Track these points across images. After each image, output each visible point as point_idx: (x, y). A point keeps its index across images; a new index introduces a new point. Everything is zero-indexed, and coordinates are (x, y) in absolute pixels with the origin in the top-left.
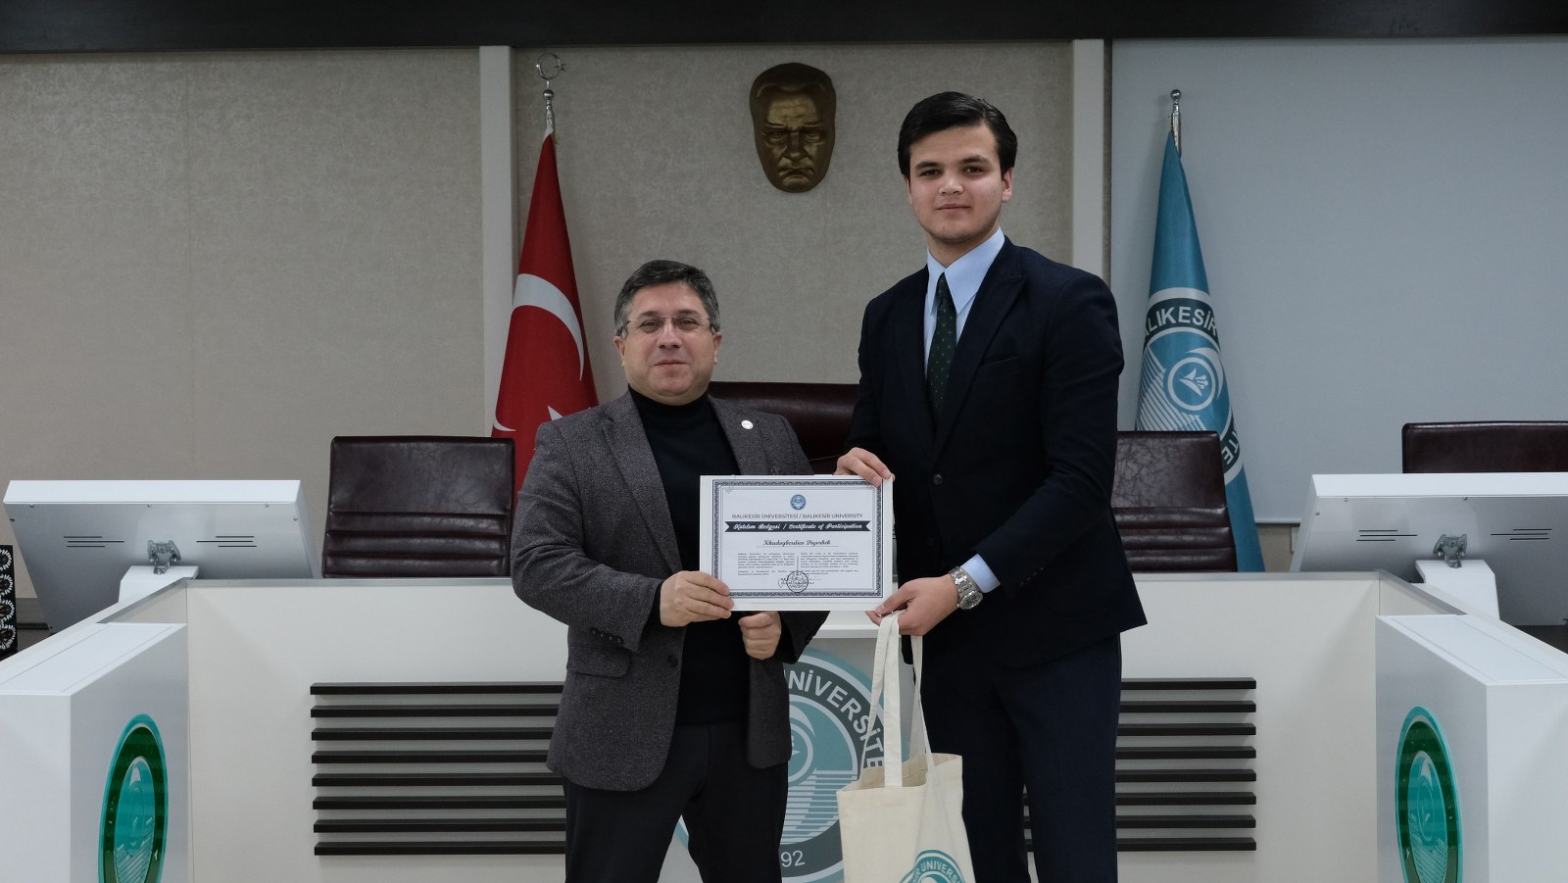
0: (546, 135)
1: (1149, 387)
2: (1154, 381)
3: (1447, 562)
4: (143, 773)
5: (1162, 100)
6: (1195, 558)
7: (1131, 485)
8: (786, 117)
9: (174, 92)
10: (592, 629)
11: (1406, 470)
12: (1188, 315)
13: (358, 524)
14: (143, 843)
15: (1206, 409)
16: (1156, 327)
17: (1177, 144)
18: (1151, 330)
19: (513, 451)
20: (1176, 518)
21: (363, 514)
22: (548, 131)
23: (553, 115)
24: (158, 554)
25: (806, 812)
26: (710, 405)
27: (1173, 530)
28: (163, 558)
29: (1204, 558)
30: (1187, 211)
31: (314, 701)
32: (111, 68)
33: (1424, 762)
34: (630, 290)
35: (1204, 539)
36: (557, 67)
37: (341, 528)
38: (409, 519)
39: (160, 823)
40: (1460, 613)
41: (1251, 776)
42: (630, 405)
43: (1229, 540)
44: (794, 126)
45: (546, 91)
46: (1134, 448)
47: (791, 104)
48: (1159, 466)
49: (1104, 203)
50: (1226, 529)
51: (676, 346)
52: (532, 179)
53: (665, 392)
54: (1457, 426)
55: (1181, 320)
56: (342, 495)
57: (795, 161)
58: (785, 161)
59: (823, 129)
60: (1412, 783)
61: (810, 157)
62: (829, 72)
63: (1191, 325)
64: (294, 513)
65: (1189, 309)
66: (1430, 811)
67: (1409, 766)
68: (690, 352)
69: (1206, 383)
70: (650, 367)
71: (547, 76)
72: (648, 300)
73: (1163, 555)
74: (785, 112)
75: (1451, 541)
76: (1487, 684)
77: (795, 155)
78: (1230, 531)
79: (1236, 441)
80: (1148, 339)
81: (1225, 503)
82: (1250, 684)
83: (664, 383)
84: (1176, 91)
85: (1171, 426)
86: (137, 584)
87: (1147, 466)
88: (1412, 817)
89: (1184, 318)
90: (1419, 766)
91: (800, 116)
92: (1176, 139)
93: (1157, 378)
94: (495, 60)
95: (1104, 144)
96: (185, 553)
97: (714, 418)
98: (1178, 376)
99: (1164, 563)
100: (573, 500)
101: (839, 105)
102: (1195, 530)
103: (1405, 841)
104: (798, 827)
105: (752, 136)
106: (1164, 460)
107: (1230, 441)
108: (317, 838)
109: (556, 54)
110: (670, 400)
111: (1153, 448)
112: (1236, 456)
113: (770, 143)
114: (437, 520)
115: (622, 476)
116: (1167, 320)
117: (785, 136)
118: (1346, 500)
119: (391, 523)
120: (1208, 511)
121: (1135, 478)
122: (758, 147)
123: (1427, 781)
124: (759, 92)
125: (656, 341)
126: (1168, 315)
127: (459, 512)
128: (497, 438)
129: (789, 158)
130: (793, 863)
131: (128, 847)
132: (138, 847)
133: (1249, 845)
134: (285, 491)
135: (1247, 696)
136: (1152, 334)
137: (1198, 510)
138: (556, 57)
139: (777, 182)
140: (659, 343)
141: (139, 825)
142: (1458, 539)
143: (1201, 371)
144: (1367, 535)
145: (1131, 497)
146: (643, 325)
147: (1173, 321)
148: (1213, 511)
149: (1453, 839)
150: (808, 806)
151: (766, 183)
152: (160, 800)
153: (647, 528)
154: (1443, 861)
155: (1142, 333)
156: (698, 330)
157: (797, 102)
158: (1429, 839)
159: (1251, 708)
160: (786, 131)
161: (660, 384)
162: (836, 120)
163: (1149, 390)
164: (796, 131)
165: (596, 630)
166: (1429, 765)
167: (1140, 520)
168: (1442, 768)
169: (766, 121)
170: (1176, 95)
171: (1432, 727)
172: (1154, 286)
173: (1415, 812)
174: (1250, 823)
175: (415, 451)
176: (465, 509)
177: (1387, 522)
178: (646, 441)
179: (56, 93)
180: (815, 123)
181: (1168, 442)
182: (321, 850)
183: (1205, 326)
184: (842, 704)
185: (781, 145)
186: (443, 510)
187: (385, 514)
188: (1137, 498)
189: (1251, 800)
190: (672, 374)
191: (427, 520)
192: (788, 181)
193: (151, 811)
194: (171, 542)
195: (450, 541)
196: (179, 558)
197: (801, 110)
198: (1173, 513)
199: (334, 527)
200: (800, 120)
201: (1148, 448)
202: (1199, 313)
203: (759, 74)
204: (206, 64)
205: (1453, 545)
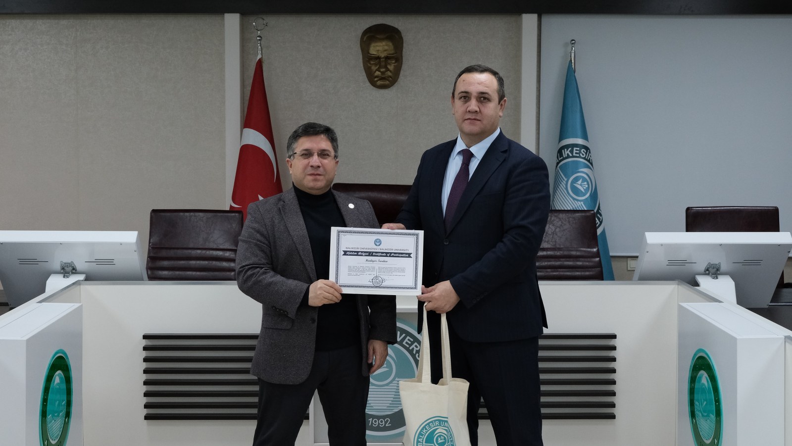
0: (258, 59)
1: (558, 187)
2: (561, 185)
3: (711, 276)
4: (60, 378)
5: (566, 45)
6: (583, 273)
7: (551, 236)
8: (378, 51)
9: (69, 35)
10: (273, 307)
11: (687, 230)
12: (578, 152)
13: (164, 253)
14: (61, 414)
15: (586, 199)
16: (562, 158)
17: (573, 66)
18: (560, 159)
19: (242, 218)
20: (574, 253)
21: (166, 248)
22: (259, 57)
23: (261, 48)
24: (66, 268)
25: (392, 399)
26: (333, 196)
27: (571, 259)
28: (68, 270)
29: (587, 273)
30: (578, 101)
31: (144, 343)
32: (37, 22)
33: (703, 376)
34: (297, 137)
35: (587, 263)
36: (264, 24)
37: (155, 256)
38: (190, 251)
39: (69, 404)
40: (720, 302)
41: (613, 382)
42: (293, 194)
43: (599, 264)
44: (383, 55)
45: (258, 37)
46: (553, 219)
47: (381, 45)
48: (565, 227)
49: (537, 95)
50: (598, 259)
51: (319, 167)
52: (251, 81)
53: (312, 188)
54: (713, 208)
55: (574, 154)
56: (155, 239)
57: (383, 73)
58: (378, 73)
59: (397, 57)
60: (697, 386)
61: (390, 71)
62: (400, 29)
63: (579, 157)
64: (135, 248)
65: (579, 149)
66: (706, 400)
67: (696, 377)
68: (325, 170)
69: (587, 186)
70: (305, 176)
71: (259, 28)
72: (305, 143)
73: (568, 272)
74: (378, 48)
75: (713, 266)
76: (738, 338)
77: (382, 70)
78: (600, 260)
79: (601, 215)
80: (558, 164)
81: (598, 246)
82: (614, 337)
83: (311, 184)
84: (573, 40)
85: (569, 207)
86: (55, 283)
87: (559, 227)
88: (696, 403)
89: (576, 153)
90: (700, 378)
91: (385, 50)
92: (573, 64)
93: (562, 183)
94: (232, 21)
95: (537, 66)
96: (79, 267)
97: (335, 201)
98: (573, 182)
99: (567, 275)
100: (267, 242)
101: (405, 45)
102: (583, 259)
103: (693, 415)
104: (388, 407)
105: (361, 60)
106: (568, 224)
107: (598, 215)
108: (145, 412)
109: (263, 17)
110: (314, 192)
111: (563, 219)
112: (601, 223)
113: (370, 64)
114: (204, 252)
115: (288, 231)
116: (568, 154)
117: (378, 61)
118: (662, 245)
119: (180, 253)
120: (589, 250)
121: (553, 233)
122: (364, 66)
123: (705, 386)
124: (365, 38)
125: (309, 163)
126: (568, 152)
127: (215, 248)
128: (232, 210)
129: (380, 71)
130: (385, 424)
131: (53, 416)
132: (58, 416)
133: (613, 417)
134: (130, 237)
135: (612, 342)
136: (560, 161)
137: (584, 249)
138: (263, 19)
139: (373, 84)
140: (310, 164)
141: (59, 405)
142: (716, 265)
143: (584, 180)
144: (671, 263)
145: (551, 243)
146: (303, 155)
147: (571, 155)
148: (592, 250)
149: (718, 413)
150: (393, 396)
151: (368, 84)
152: (69, 392)
153: (300, 256)
154: (713, 426)
155: (555, 160)
156: (330, 159)
157: (384, 43)
158: (706, 414)
159: (614, 348)
160: (378, 58)
161: (310, 184)
162: (403, 53)
163: (558, 189)
164: (383, 58)
165: (275, 307)
166: (706, 377)
167: (556, 254)
168: (713, 379)
169: (369, 53)
170: (573, 42)
171: (708, 358)
172: (561, 138)
173: (698, 401)
174: (613, 405)
175: (193, 217)
176: (218, 246)
177: (682, 256)
178: (300, 213)
179: (11, 35)
180: (393, 54)
181: (570, 215)
182: (148, 417)
183: (586, 158)
184: (410, 345)
185: (376, 65)
186: (206, 247)
187: (178, 249)
188: (554, 243)
189: (613, 394)
190: (316, 180)
191: (199, 251)
192: (379, 83)
193: (65, 397)
194: (72, 262)
195: (211, 262)
196: (76, 270)
197: (386, 48)
198: (572, 251)
199: (152, 255)
200: (385, 52)
201: (560, 218)
202: (584, 151)
203: (365, 29)
204: (86, 21)
205: (714, 268)
